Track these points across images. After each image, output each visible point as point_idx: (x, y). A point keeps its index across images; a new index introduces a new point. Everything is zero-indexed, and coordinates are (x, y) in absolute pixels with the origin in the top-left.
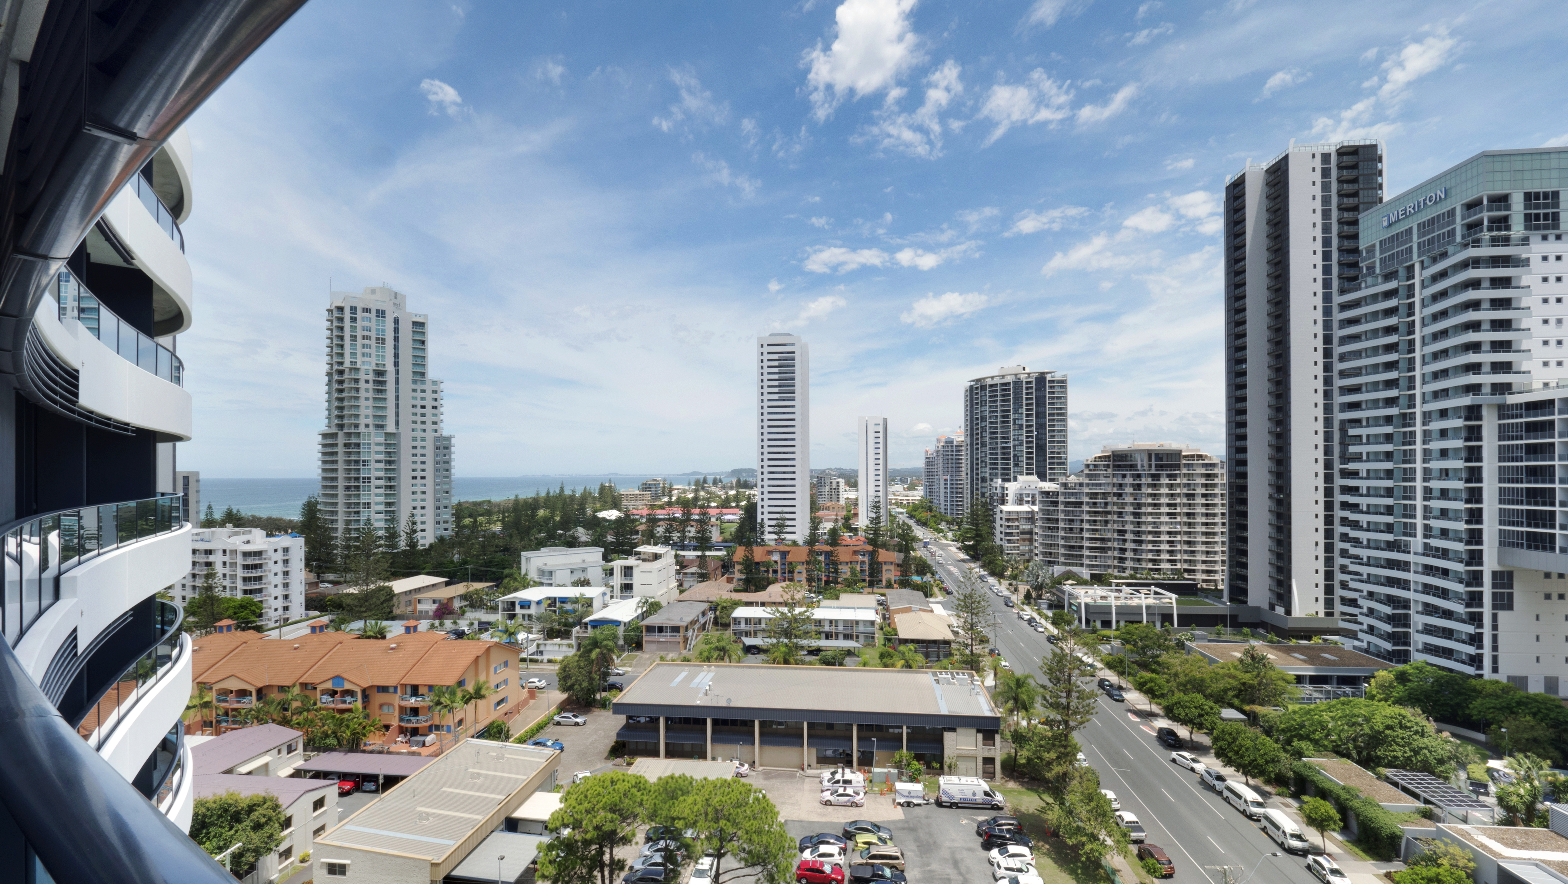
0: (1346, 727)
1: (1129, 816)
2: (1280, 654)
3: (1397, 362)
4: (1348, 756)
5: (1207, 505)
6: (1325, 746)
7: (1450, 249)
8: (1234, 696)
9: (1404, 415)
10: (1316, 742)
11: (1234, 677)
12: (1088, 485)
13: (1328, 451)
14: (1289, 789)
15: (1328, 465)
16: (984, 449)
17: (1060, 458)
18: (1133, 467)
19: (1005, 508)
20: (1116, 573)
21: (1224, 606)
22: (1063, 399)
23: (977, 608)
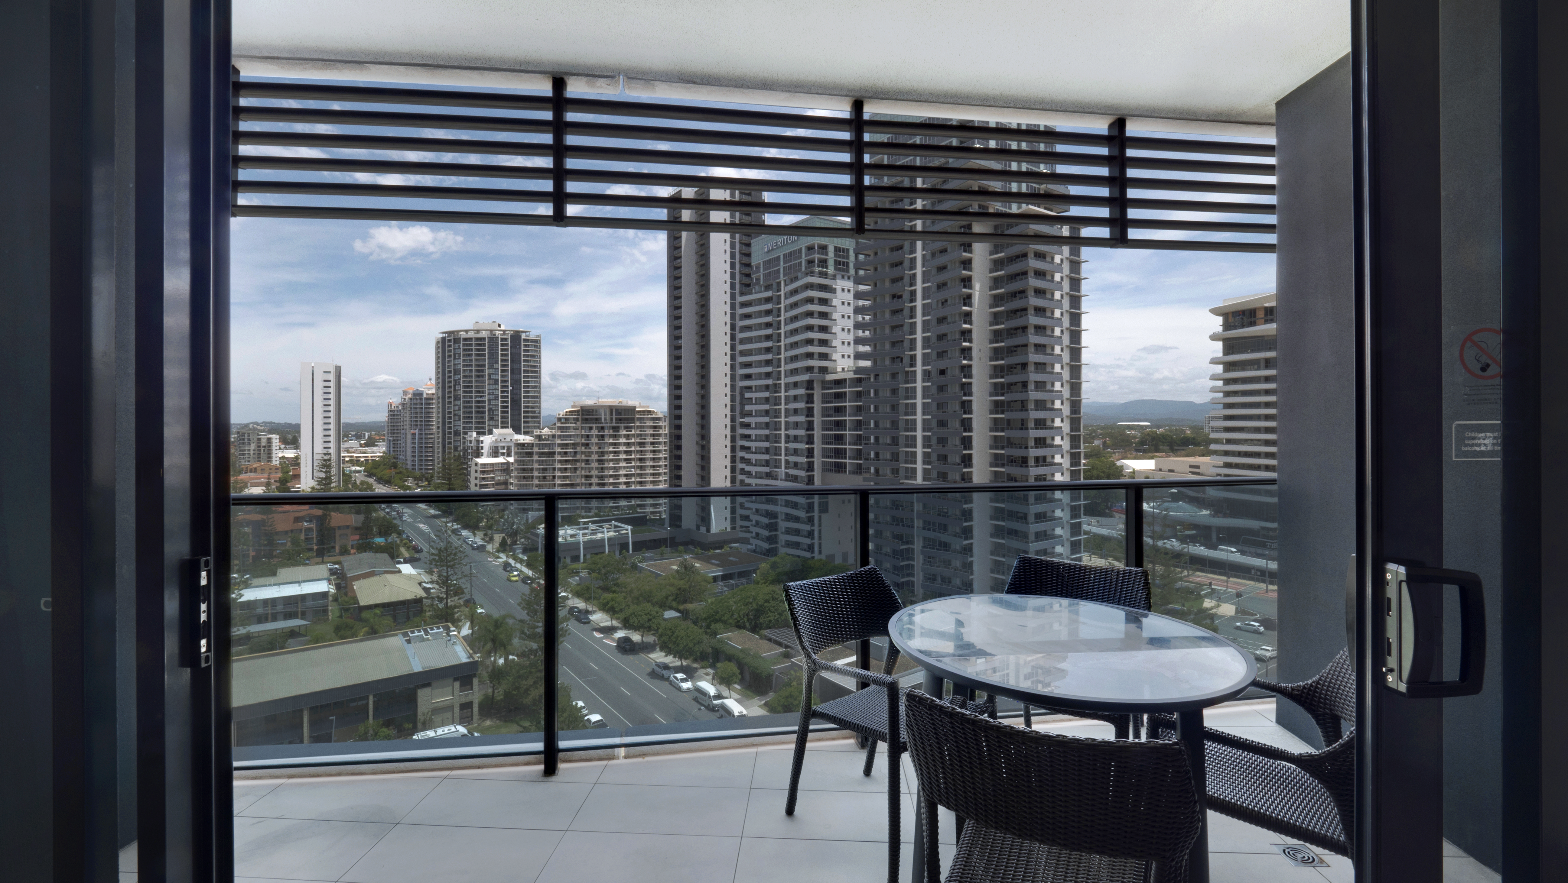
0: (743, 607)
1: (595, 718)
2: (703, 563)
3: (771, 348)
4: (744, 627)
5: (654, 451)
6: (731, 623)
7: (800, 275)
8: (672, 600)
9: (775, 385)
10: (725, 622)
11: (673, 585)
12: (560, 436)
13: (733, 409)
14: (709, 661)
15: (733, 419)
16: (457, 403)
17: (534, 412)
18: (597, 420)
19: (480, 461)
20: (584, 514)
21: (666, 531)
22: (537, 357)
23: (453, 560)
